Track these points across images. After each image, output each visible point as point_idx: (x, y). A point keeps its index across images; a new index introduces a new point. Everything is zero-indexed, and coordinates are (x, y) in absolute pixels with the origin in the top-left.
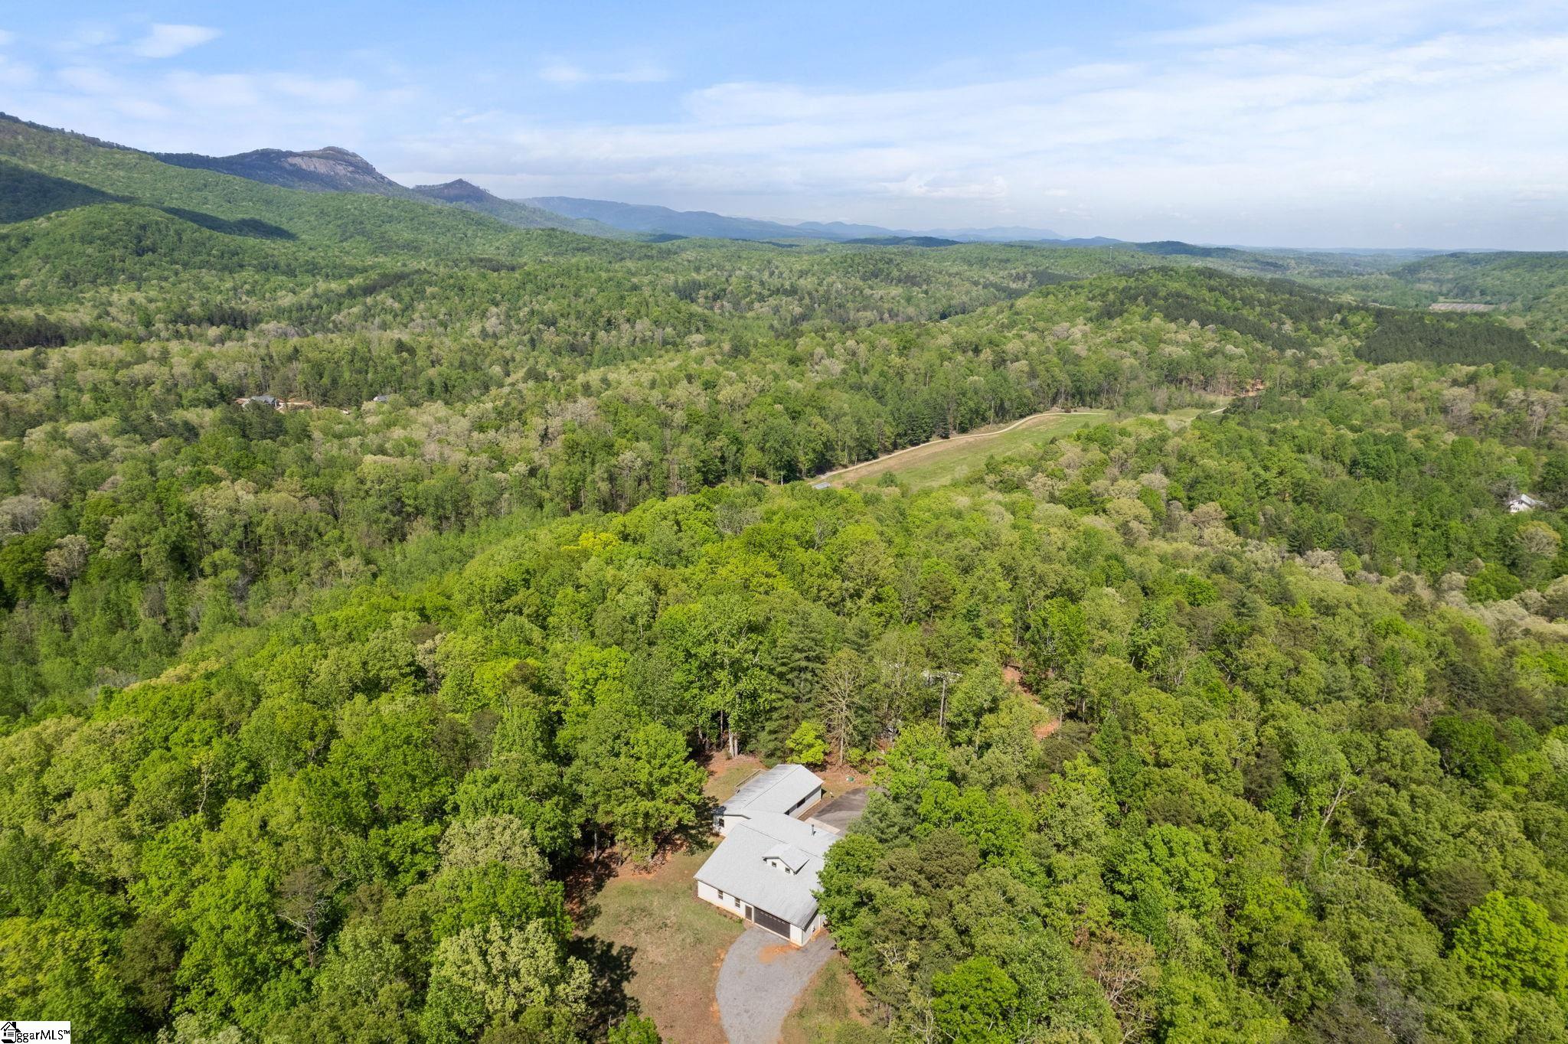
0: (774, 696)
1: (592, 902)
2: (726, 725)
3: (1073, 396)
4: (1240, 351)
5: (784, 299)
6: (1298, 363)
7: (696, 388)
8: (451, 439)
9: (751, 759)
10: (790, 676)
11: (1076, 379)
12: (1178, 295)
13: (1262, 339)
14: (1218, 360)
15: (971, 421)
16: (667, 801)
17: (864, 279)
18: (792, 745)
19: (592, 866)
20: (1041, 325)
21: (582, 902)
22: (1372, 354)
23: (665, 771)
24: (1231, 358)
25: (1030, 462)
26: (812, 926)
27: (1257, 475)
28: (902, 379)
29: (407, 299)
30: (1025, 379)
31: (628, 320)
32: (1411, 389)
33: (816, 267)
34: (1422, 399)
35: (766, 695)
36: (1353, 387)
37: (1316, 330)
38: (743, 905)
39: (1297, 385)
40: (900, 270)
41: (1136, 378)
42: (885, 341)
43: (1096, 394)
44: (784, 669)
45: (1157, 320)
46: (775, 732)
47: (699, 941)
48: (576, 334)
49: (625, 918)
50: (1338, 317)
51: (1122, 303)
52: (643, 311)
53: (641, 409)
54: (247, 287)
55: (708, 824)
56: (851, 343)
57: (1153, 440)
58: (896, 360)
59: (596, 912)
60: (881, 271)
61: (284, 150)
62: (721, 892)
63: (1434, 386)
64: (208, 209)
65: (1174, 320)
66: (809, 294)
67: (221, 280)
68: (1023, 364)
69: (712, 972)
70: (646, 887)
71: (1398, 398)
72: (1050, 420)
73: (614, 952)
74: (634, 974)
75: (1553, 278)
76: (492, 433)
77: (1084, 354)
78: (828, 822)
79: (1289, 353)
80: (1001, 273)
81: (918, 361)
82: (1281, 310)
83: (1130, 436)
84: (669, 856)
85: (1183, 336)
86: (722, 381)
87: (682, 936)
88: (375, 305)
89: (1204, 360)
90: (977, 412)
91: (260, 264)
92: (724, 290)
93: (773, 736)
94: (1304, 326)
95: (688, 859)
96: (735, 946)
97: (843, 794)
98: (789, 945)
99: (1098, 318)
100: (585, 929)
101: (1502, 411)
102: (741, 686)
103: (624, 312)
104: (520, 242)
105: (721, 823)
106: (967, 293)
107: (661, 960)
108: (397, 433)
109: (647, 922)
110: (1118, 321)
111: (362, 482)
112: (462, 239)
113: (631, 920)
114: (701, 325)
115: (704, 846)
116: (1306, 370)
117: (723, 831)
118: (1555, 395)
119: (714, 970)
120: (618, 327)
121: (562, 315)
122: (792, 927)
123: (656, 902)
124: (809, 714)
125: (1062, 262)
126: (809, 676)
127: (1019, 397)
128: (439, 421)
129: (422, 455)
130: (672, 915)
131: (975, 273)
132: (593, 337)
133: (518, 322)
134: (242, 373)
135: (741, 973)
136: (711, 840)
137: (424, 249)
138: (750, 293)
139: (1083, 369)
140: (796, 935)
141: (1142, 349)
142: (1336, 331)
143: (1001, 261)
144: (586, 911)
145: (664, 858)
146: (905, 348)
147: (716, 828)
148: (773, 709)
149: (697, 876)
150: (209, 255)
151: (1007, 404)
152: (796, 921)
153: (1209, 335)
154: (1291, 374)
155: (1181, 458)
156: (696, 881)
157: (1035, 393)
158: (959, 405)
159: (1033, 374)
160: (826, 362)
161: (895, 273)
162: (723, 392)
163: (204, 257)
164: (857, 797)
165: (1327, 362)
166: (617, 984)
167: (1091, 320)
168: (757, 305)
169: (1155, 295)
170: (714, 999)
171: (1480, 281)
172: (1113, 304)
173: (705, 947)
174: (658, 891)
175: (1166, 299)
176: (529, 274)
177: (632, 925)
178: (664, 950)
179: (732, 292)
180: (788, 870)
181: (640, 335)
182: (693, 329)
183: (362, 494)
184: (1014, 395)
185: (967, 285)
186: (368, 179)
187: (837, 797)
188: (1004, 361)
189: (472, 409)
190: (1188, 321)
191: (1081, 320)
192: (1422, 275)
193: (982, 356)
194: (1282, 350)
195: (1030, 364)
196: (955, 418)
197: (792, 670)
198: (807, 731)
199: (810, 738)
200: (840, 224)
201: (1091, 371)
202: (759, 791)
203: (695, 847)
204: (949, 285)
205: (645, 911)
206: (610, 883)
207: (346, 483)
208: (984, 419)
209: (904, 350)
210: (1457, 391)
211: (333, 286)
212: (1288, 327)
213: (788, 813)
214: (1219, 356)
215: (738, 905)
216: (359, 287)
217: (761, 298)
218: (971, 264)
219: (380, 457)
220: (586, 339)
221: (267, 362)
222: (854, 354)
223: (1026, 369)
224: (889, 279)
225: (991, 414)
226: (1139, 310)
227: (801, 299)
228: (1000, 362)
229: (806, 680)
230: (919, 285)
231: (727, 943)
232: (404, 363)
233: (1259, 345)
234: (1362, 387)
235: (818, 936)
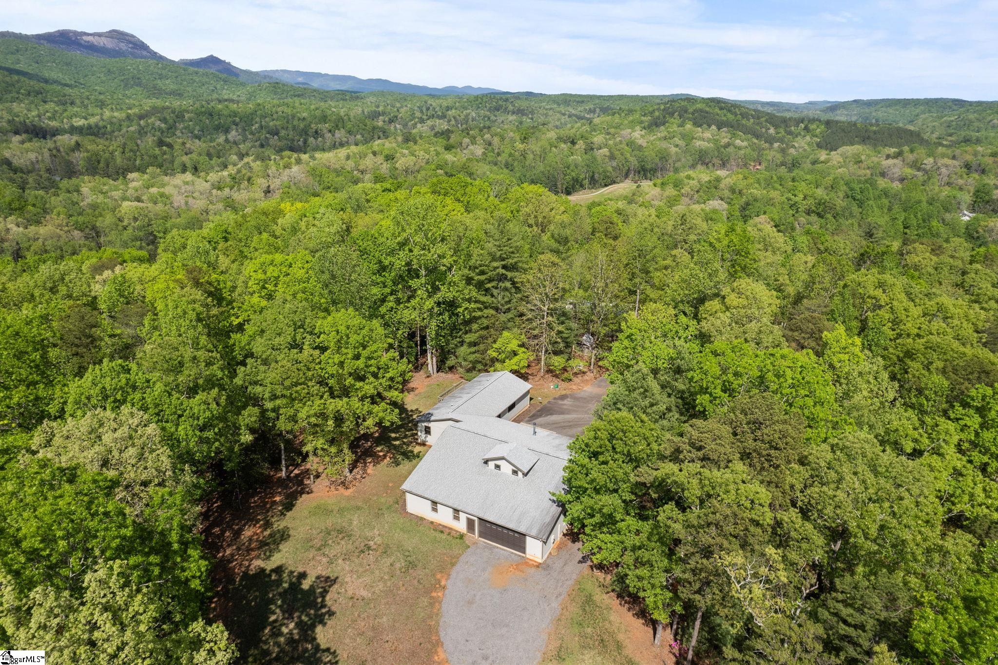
0: (473, 305)
1: (279, 524)
2: (423, 342)
3: (639, 172)
4: (745, 144)
5: (437, 121)
6: (783, 151)
7: (380, 159)
8: (196, 195)
9: (450, 376)
10: (489, 285)
11: (641, 160)
12: (701, 111)
13: (758, 137)
14: (731, 149)
15: (573, 187)
16: (362, 399)
17: (490, 110)
18: (495, 354)
19: (282, 483)
20: (612, 130)
21: (267, 525)
22: (829, 145)
23: (360, 363)
24: (740, 148)
25: (625, 198)
26: (552, 537)
27: (789, 199)
28: (525, 157)
29: (171, 121)
30: (607, 160)
31: (330, 131)
32: (861, 162)
33: (457, 104)
34: (869, 168)
35: (466, 305)
36: (822, 162)
37: (790, 133)
38: (463, 517)
39: (783, 164)
40: (514, 106)
41: (679, 160)
42: (512, 134)
43: (654, 171)
44: (482, 278)
45: (689, 126)
46: (475, 344)
47: (412, 565)
48: (293, 140)
49: (317, 542)
50: (802, 126)
51: (664, 117)
52: (340, 125)
53: (338, 172)
54: (48, 114)
55: (413, 435)
56: (487, 136)
57: (710, 182)
58: (519, 146)
59: (284, 536)
60: (501, 106)
61: (79, 30)
62: (434, 503)
63: (875, 159)
64: (20, 67)
65: (700, 126)
66: (454, 118)
67: (29, 110)
68: (605, 151)
69: (432, 605)
70: (343, 504)
71: (853, 168)
72: (625, 187)
73: (306, 585)
74: (331, 613)
75: (917, 111)
76: (227, 191)
77: (645, 145)
78: (542, 426)
79: (776, 145)
80: (579, 109)
81: (534, 146)
82: (766, 121)
83: (693, 179)
84: (371, 469)
85: (708, 135)
86: (398, 155)
87: (389, 561)
88: (148, 125)
89: (722, 149)
90: (577, 180)
91: (60, 101)
92: (396, 117)
93: (473, 349)
94: (782, 130)
95: (393, 470)
96: (457, 568)
97: (551, 399)
98: (526, 563)
99: (649, 126)
100: (268, 558)
101: (920, 174)
102: (439, 296)
103: (327, 125)
104: (254, 92)
105: (428, 431)
106: (559, 120)
107: (364, 593)
108: (154, 190)
109: (345, 546)
110: (662, 128)
111: (120, 220)
112: (213, 91)
113: (325, 545)
114: (381, 134)
115: (409, 456)
116: (788, 155)
117: (430, 440)
118: (954, 162)
119: (434, 602)
120: (323, 136)
121: (283, 128)
122: (529, 540)
123: (356, 521)
124: (510, 324)
125: (618, 102)
126: (508, 284)
127: (604, 172)
128: (187, 183)
129: (171, 203)
130: (376, 535)
131: (562, 109)
132: (305, 142)
133: (252, 133)
134: (34, 160)
135: (470, 603)
136: (417, 449)
137: (185, 95)
138: (414, 118)
139: (646, 154)
140: (534, 550)
141: (682, 143)
142: (802, 133)
143: (578, 102)
144: (271, 536)
145: (365, 471)
146: (525, 138)
147: (422, 436)
148: (474, 319)
149: (405, 486)
150: (18, 93)
151: (596, 176)
152: (534, 532)
153: (724, 134)
154: (779, 157)
155: (733, 191)
156: (404, 492)
157: (614, 169)
158: (565, 175)
159: (612, 157)
160: (471, 147)
161: (511, 108)
162: (400, 162)
163: (15, 95)
164: (565, 402)
165: (801, 150)
166: (307, 631)
167: (644, 128)
168: (419, 125)
169: (686, 111)
170: (439, 643)
171: (874, 114)
172: (658, 118)
173: (420, 573)
174: (359, 508)
175: (693, 114)
176: (259, 105)
177: (326, 551)
178: (367, 579)
179: (402, 118)
180: (515, 472)
181: (338, 140)
182: (376, 136)
183: (120, 228)
184: (601, 170)
185: (558, 115)
186: (145, 53)
187: (545, 402)
188: (592, 149)
189: (213, 177)
190: (709, 126)
191: (638, 128)
192: (838, 112)
193: (577, 146)
194: (771, 144)
195: (610, 151)
196: (563, 184)
197: (490, 280)
198: (509, 340)
199: (513, 345)
200: (470, 87)
201: (650, 155)
202: (465, 397)
203: (400, 457)
204: (546, 115)
205: (343, 533)
206: (303, 502)
207: (106, 221)
208: (582, 186)
209: (524, 139)
210: (890, 162)
211: (116, 114)
212: (772, 131)
213: (499, 416)
214: (732, 147)
215: (457, 518)
216: (135, 114)
217: (422, 121)
218: (559, 105)
219: (136, 204)
220: (301, 143)
221: (54, 152)
222: (490, 144)
223: (608, 154)
224: (506, 111)
225: (586, 182)
226: (676, 121)
227: (449, 121)
228: (590, 148)
229: (506, 289)
230: (527, 115)
231: (447, 565)
232: (165, 153)
233: (755, 141)
234: (828, 162)
235: (559, 548)
